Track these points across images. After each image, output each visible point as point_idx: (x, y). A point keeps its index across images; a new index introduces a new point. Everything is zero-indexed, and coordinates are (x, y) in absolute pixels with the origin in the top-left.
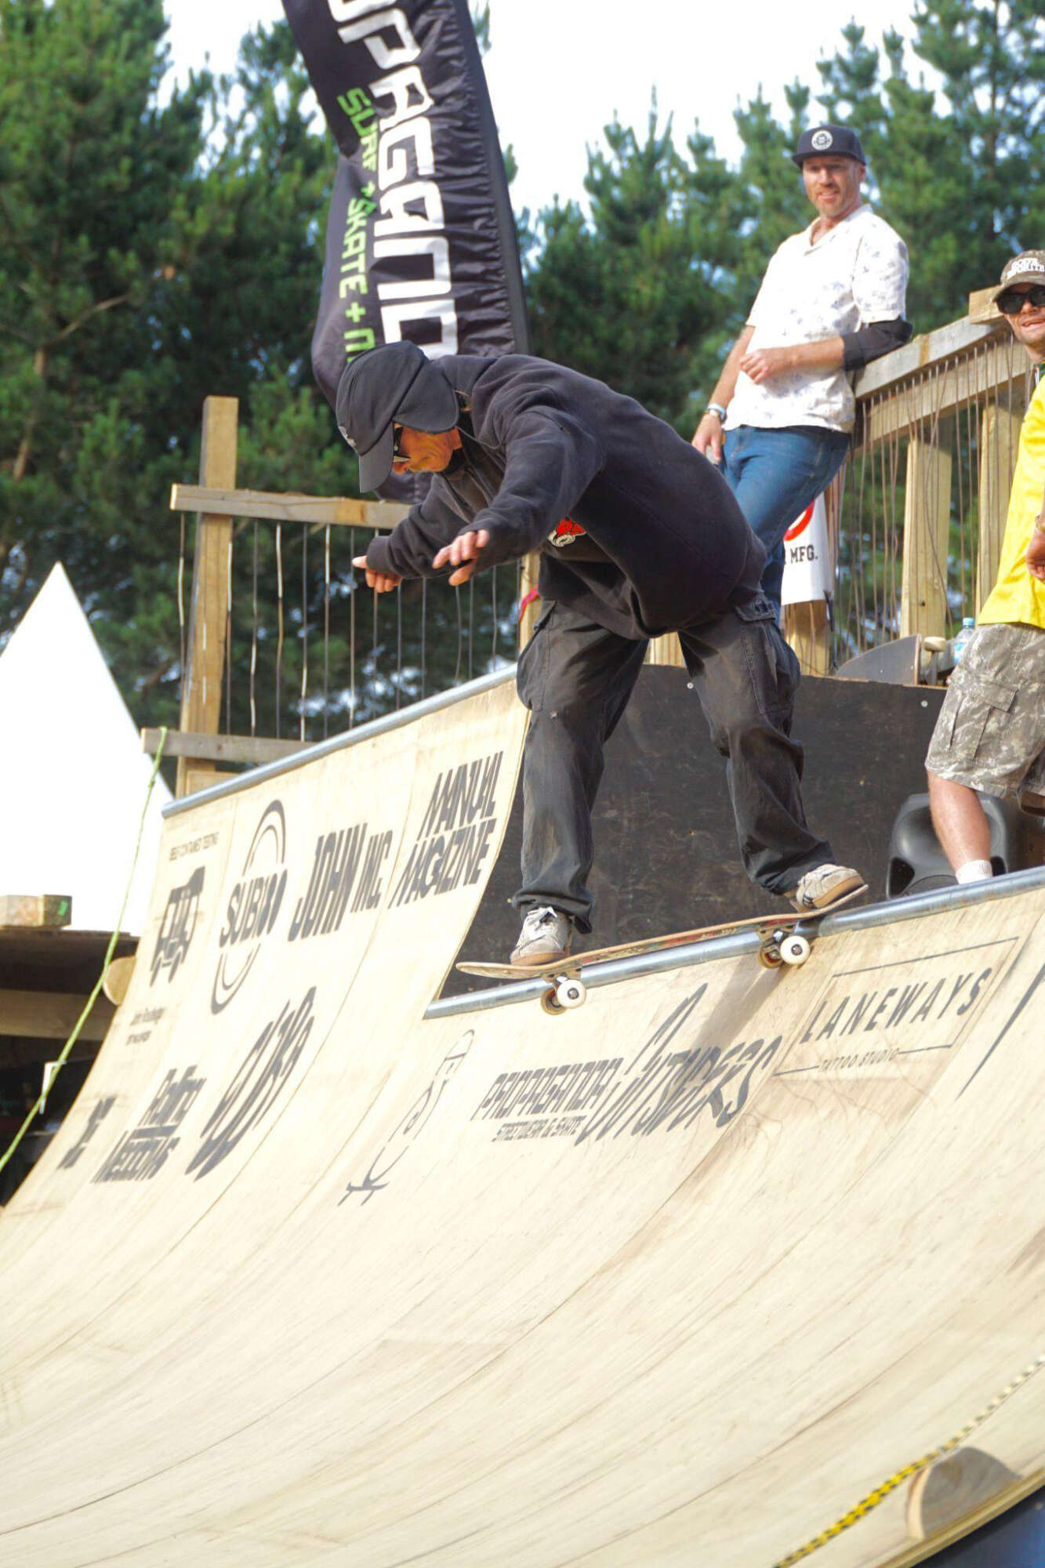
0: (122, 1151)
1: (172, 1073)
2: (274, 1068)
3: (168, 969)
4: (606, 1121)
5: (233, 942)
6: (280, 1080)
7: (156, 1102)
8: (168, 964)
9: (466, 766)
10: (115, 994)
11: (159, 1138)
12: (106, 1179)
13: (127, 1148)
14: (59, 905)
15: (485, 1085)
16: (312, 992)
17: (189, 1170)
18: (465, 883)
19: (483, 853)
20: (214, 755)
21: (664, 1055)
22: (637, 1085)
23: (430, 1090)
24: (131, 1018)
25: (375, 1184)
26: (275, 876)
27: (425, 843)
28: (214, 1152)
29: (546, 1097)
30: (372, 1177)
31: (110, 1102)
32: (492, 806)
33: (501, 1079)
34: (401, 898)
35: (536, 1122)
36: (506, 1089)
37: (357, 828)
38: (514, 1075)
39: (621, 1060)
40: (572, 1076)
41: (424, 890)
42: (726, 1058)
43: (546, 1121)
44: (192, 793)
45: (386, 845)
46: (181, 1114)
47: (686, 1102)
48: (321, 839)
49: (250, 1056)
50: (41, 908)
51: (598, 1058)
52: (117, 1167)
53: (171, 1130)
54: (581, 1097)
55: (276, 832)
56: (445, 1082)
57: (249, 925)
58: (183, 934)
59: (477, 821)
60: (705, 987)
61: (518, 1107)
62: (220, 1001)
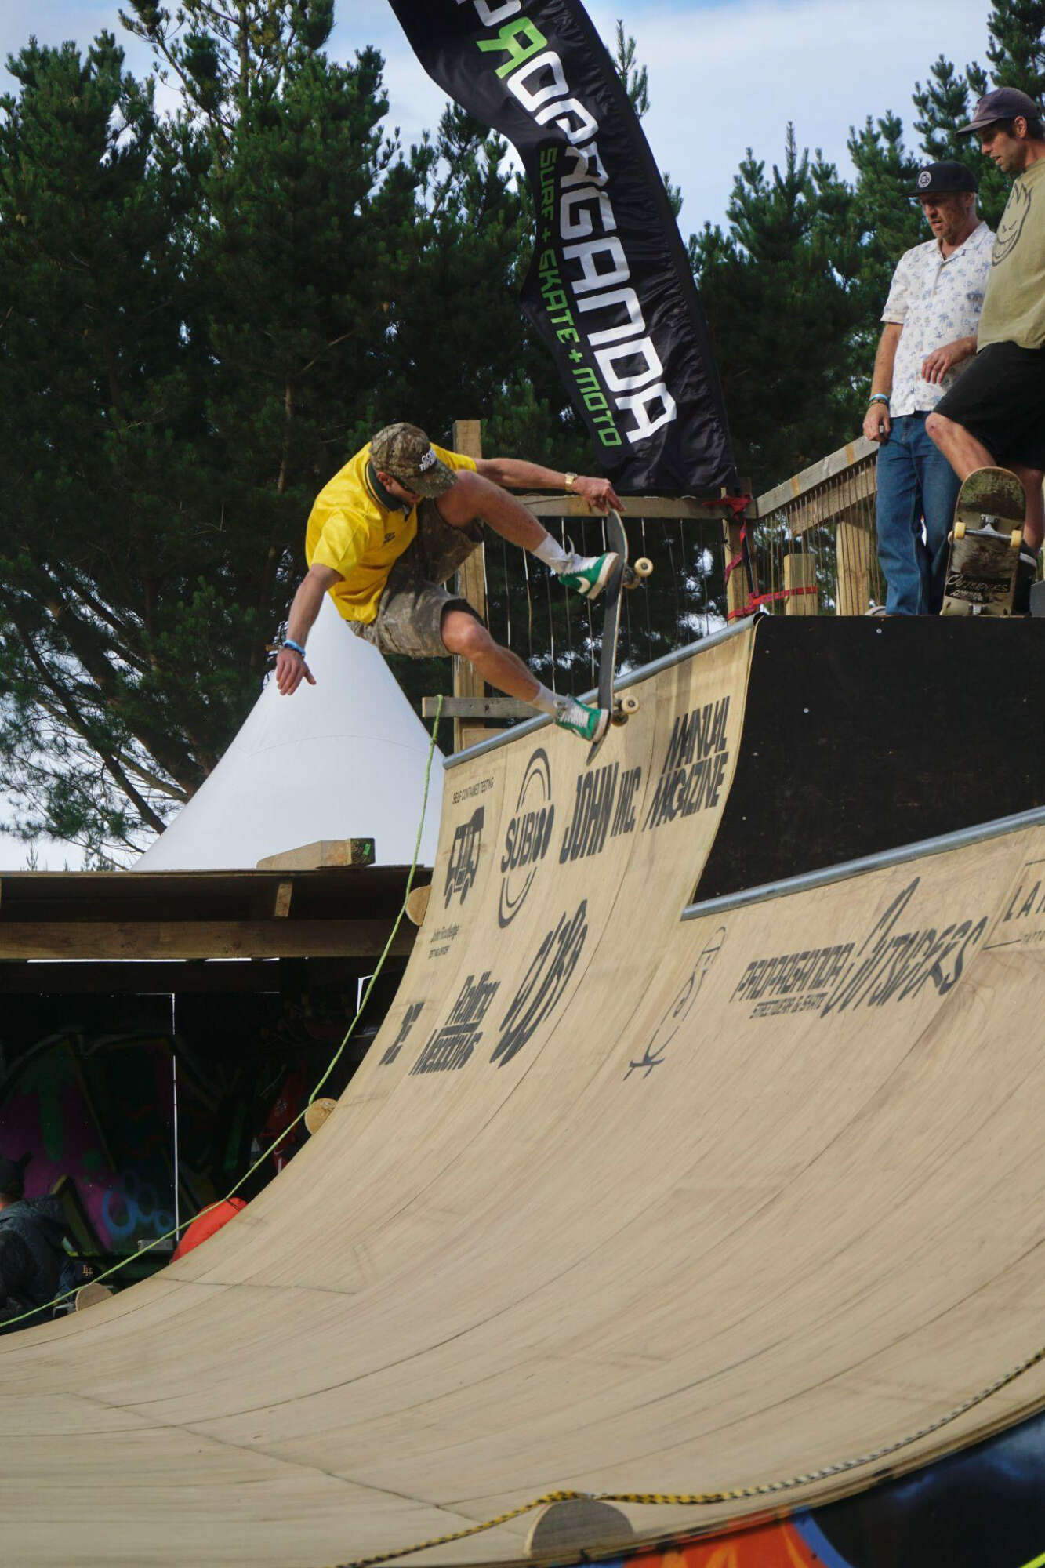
0: (434, 1046)
1: (470, 979)
2: (557, 970)
3: (460, 893)
4: (845, 996)
5: (512, 868)
6: (563, 979)
7: (459, 1004)
8: (459, 889)
9: (699, 710)
10: (416, 918)
11: (465, 1034)
12: (422, 1071)
13: (438, 1044)
14: (363, 847)
15: (740, 973)
16: (584, 904)
17: (493, 1059)
18: (706, 807)
19: (720, 782)
20: (482, 714)
21: (889, 938)
22: (868, 963)
23: (692, 979)
24: (431, 936)
25: (655, 1060)
26: (544, 810)
27: (669, 775)
28: (512, 1043)
29: (791, 979)
30: (650, 1054)
31: (420, 1006)
32: (724, 741)
33: (752, 966)
34: (654, 823)
35: (785, 1000)
36: (757, 974)
37: (610, 766)
38: (763, 962)
39: (853, 945)
40: (812, 960)
41: (670, 814)
42: (941, 938)
43: (794, 999)
46: (482, 1013)
47: (911, 976)
48: (580, 778)
49: (535, 962)
50: (349, 851)
51: (833, 944)
52: (431, 1060)
53: (474, 1027)
54: (822, 978)
55: (541, 774)
56: (704, 972)
57: (525, 853)
58: (470, 864)
59: (712, 755)
60: (917, 880)
61: (769, 988)
62: (506, 916)
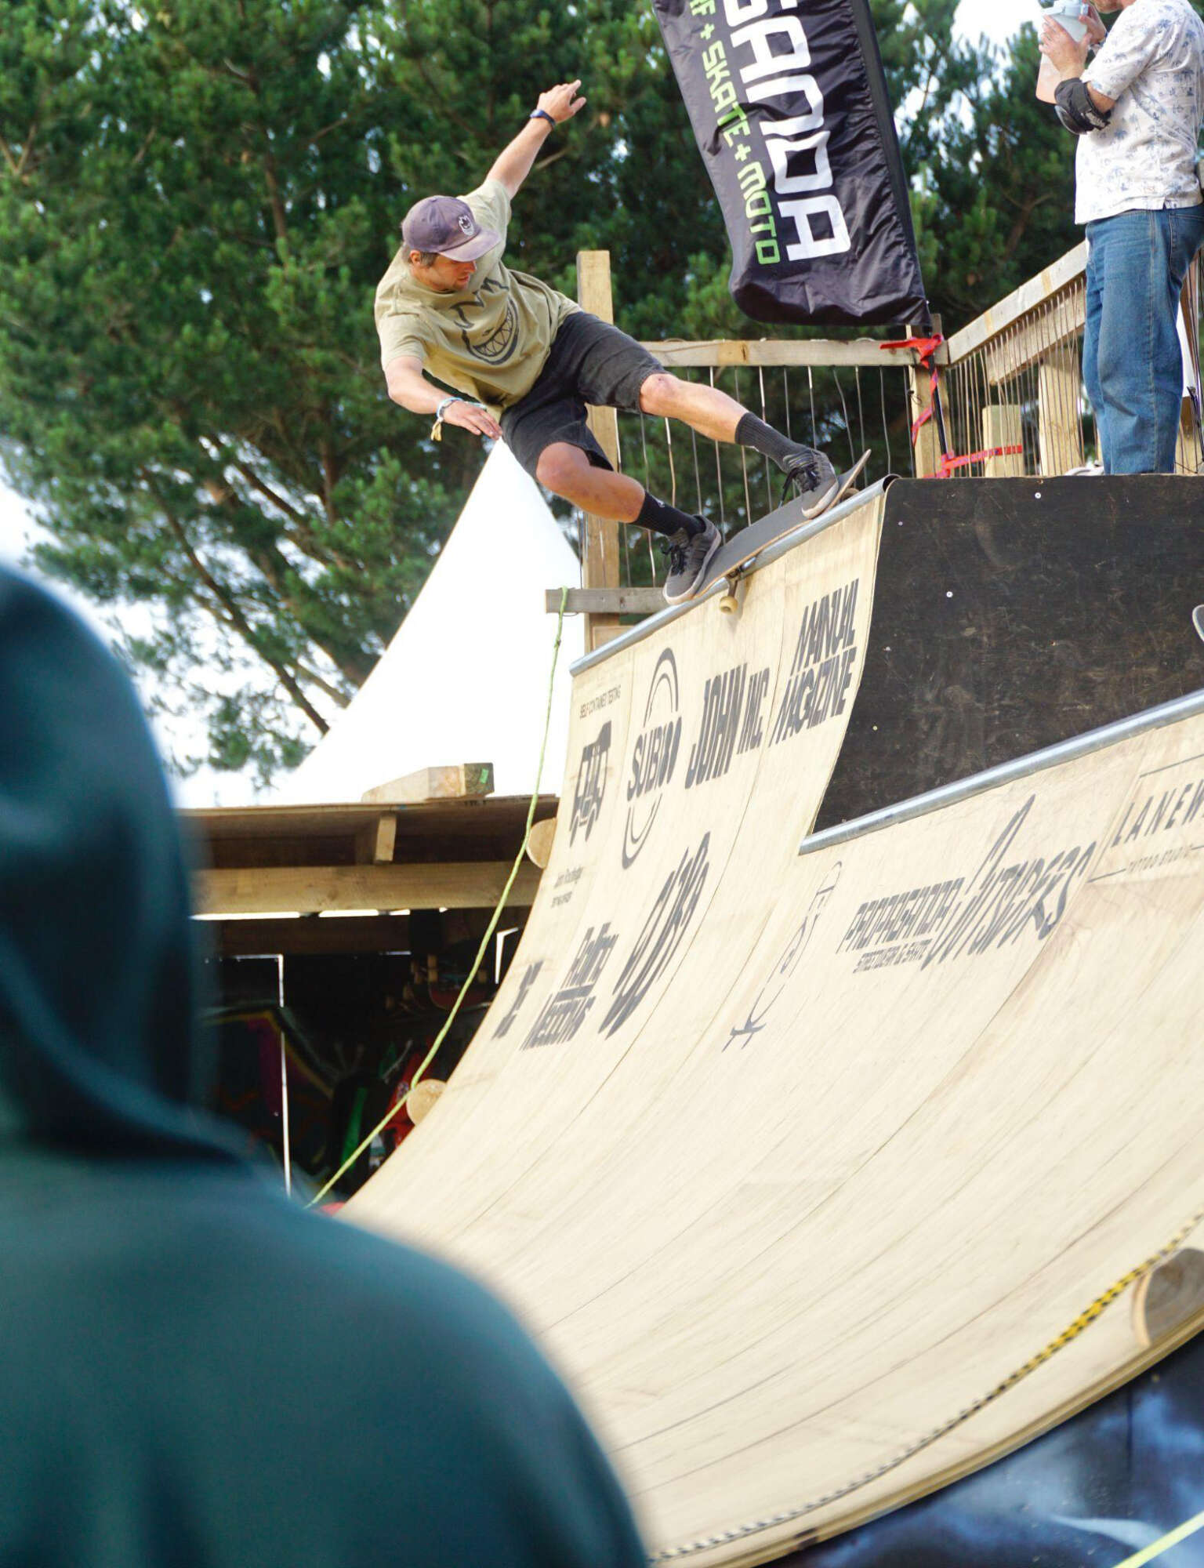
0: (548, 1013)
1: (590, 931)
2: (676, 919)
3: (585, 827)
4: (947, 943)
5: (638, 794)
6: (680, 929)
7: (577, 962)
8: (585, 823)
9: (827, 597)
10: (538, 859)
11: (578, 999)
12: (532, 1045)
13: (551, 1013)
14: (480, 773)
15: (850, 919)
16: (707, 836)
17: (602, 1029)
18: (832, 715)
19: (846, 684)
20: (616, 609)
21: (998, 871)
22: (976, 902)
23: (804, 926)
24: (554, 880)
25: (756, 1026)
26: (671, 724)
27: (797, 677)
28: (624, 1006)
29: (899, 923)
30: (752, 1020)
31: (538, 966)
32: (852, 633)
33: (863, 908)
34: (780, 736)
35: (890, 950)
36: (866, 919)
37: (739, 668)
38: (874, 903)
39: (963, 879)
40: (921, 900)
41: (797, 725)
42: (1049, 868)
43: (899, 948)
44: (597, 647)
45: (764, 684)
46: (598, 972)
47: (1014, 917)
48: (708, 683)
49: (654, 909)
50: (463, 779)
51: (943, 880)
52: (542, 1032)
53: (589, 988)
54: (928, 921)
55: (669, 680)
56: (817, 917)
57: (651, 777)
58: (596, 790)
59: (840, 651)
60: (1033, 798)
61: (876, 936)
62: (630, 855)
